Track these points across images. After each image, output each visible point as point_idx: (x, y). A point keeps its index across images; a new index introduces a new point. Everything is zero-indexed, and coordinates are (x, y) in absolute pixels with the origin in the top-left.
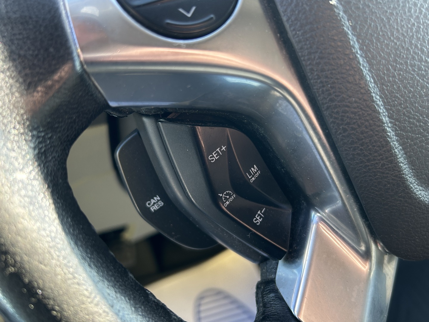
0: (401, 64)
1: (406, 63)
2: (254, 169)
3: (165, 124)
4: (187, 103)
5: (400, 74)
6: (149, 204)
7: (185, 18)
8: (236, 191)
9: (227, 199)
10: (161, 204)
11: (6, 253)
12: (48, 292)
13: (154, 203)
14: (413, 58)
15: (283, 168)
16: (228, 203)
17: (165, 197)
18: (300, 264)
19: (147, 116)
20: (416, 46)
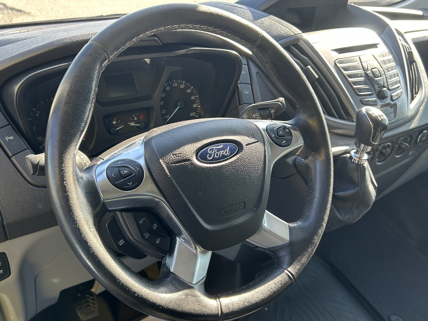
0: (192, 189)
1: (194, 189)
2: (155, 225)
3: (125, 213)
4: (131, 206)
5: (192, 192)
6: (119, 243)
7: (130, 185)
8: (149, 232)
9: (147, 236)
10: (124, 242)
11: (91, 248)
12: (100, 257)
13: (121, 242)
14: (196, 187)
15: (165, 224)
16: (147, 237)
17: (125, 240)
18: (173, 256)
19: (118, 211)
20: (196, 184)
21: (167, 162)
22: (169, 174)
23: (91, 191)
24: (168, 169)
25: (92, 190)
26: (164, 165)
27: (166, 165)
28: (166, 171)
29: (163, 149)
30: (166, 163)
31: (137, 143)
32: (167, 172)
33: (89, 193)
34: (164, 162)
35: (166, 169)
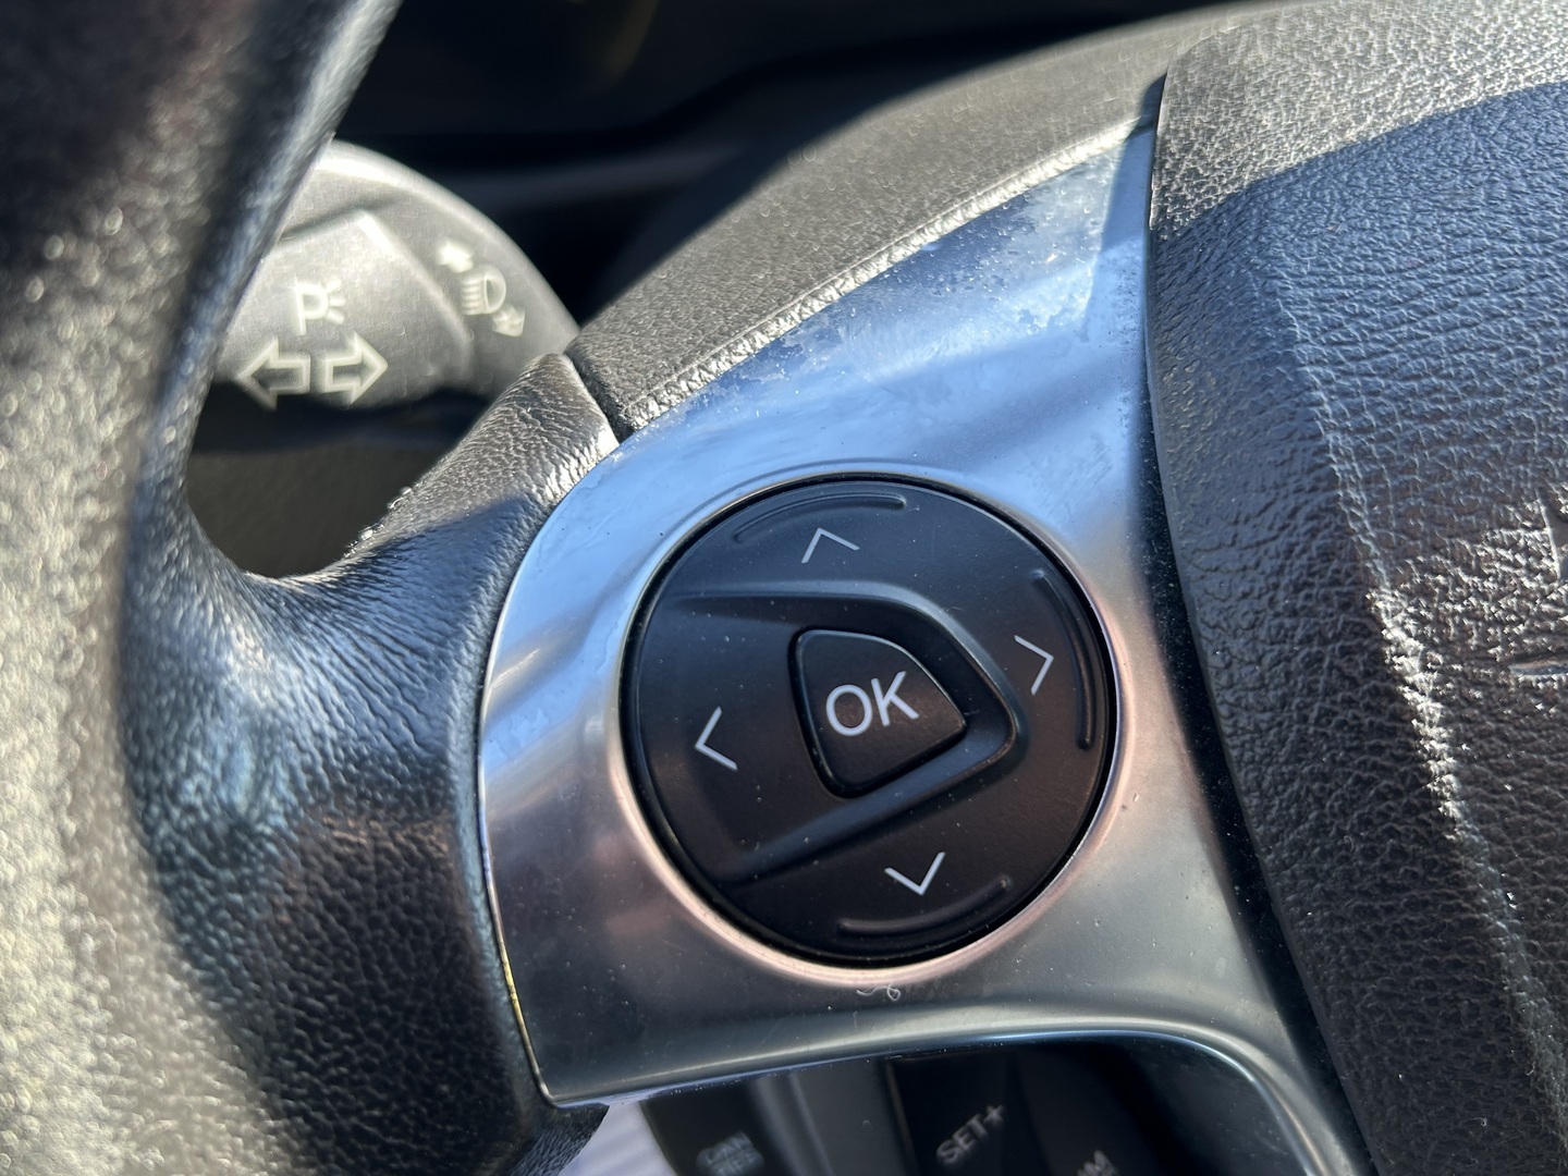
21: (1464, 633)
22: (1452, 808)
23: (375, 993)
24: (1455, 742)
25: (395, 982)
26: (1418, 677)
27: (1446, 674)
28: (1434, 767)
29: (1437, 416)
30: (1445, 646)
31: (1046, 216)
32: (1444, 771)
33: (346, 1025)
34: (1421, 621)
35: (1435, 738)
